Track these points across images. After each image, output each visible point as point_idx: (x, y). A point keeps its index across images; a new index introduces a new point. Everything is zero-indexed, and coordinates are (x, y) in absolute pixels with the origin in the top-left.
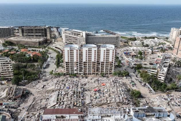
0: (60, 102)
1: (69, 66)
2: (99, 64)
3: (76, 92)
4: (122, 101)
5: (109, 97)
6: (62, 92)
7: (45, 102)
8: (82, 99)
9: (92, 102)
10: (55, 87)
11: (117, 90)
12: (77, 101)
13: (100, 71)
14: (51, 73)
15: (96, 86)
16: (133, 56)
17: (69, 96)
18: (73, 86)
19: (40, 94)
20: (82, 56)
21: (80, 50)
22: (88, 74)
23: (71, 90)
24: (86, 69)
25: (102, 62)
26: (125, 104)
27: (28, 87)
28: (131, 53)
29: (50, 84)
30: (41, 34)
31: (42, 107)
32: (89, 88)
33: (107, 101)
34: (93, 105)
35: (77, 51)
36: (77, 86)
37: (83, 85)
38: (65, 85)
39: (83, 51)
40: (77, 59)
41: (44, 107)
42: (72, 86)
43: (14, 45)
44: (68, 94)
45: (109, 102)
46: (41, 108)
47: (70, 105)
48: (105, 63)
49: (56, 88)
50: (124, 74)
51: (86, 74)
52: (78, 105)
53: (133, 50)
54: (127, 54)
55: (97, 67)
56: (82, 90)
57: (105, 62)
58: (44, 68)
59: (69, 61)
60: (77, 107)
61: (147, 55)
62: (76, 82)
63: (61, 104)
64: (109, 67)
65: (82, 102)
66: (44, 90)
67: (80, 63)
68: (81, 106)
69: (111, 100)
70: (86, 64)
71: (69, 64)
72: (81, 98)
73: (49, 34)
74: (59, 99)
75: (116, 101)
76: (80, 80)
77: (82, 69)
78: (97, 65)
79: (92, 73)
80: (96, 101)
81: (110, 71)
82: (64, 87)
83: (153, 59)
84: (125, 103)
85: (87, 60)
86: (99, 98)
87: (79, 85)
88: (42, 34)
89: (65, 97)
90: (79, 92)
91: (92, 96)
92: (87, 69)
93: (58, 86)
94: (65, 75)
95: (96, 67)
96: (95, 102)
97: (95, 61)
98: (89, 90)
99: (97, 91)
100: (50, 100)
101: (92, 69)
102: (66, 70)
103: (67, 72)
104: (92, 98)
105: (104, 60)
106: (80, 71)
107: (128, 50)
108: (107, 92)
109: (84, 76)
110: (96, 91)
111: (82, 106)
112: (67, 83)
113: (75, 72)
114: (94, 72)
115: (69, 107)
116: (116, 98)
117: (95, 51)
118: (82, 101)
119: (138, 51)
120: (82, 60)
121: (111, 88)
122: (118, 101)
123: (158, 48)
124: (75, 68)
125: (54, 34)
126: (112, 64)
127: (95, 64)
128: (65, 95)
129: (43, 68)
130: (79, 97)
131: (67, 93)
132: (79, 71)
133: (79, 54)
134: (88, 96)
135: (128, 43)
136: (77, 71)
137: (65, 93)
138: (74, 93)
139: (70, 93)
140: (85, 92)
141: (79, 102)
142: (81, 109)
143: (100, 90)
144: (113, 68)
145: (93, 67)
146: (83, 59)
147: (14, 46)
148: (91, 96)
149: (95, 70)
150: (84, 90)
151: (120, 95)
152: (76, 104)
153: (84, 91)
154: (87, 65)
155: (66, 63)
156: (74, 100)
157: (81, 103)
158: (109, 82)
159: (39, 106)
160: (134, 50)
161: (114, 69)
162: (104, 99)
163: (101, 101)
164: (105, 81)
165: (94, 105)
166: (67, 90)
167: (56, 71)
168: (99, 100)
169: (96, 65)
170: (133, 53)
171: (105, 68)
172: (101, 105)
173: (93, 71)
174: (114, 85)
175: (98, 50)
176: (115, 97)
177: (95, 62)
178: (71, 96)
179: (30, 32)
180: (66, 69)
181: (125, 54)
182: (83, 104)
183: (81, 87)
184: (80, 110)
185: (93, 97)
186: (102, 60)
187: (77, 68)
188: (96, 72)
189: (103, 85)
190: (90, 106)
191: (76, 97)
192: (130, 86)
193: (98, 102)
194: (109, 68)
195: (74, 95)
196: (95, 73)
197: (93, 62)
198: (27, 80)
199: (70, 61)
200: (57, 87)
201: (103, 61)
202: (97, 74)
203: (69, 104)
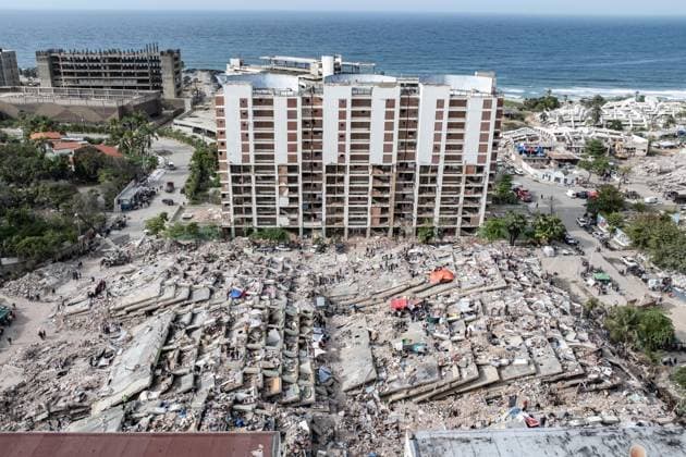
0: (177, 378)
1: (248, 189)
2: (410, 177)
3: (281, 316)
4: (579, 371)
5: (492, 347)
6: (194, 316)
7: (86, 373)
8: (320, 360)
9: (383, 375)
10: (162, 292)
11: (529, 304)
12: (284, 370)
13: (415, 215)
14: (156, 227)
15: (396, 284)
16: (561, 162)
17: (237, 338)
18: (265, 286)
19: (73, 327)
20: (318, 134)
21: (306, 101)
22: (350, 230)
23: (250, 303)
24: (338, 205)
25: (425, 169)
26: (597, 391)
27: (16, 293)
28: (550, 149)
29: (136, 276)
30: (135, 83)
31: (61, 404)
32: (358, 298)
33: (478, 366)
34: (390, 394)
35: (292, 103)
36: (292, 289)
37: (322, 281)
38: (219, 279)
39: (324, 106)
40: (292, 148)
41: (70, 408)
42: (258, 285)
43: (5, 122)
44: (230, 324)
45: (491, 375)
46: (51, 415)
47: (242, 395)
48: (440, 175)
49: (169, 293)
50: (543, 228)
51: (341, 231)
52: (293, 395)
53: (561, 138)
54: (535, 153)
55: (397, 197)
56: (319, 308)
57: (441, 165)
58: (125, 209)
59: (246, 158)
60: (286, 405)
61: (625, 159)
62: (285, 269)
63: (179, 385)
64: (462, 195)
65: (317, 377)
66: (100, 307)
67: (304, 175)
68: (312, 399)
69: (504, 361)
70: (341, 179)
71: (248, 179)
72: (312, 350)
73: (171, 81)
74: (171, 355)
75: (538, 371)
76: (307, 258)
77: (320, 205)
78: (398, 187)
79: (369, 225)
80: (409, 369)
81: (469, 215)
82: (212, 292)
83: (662, 172)
84: (598, 381)
85: (348, 153)
86: (425, 353)
87: (303, 280)
88: (139, 81)
89: (209, 343)
90: (302, 318)
91: (381, 341)
92: (346, 206)
93: (177, 286)
94: (226, 234)
95: (391, 194)
96: (404, 375)
97: (387, 158)
98: (357, 309)
99: (407, 308)
100: (116, 362)
101: (369, 205)
102: (232, 211)
103: (236, 222)
104: (380, 351)
105: (436, 159)
106: (307, 217)
107: (537, 138)
108: (469, 313)
109: (327, 241)
110: (402, 311)
111: (317, 400)
112: (233, 272)
113: (283, 221)
114: (383, 220)
115: (231, 410)
116: (535, 351)
117: (390, 103)
118: (316, 371)
119: (583, 141)
120: (319, 155)
121: (494, 295)
122: (550, 366)
123: (666, 136)
124: (282, 201)
125: (196, 90)
126: (479, 180)
127: (387, 180)
128: (209, 331)
129: (117, 207)
130: (301, 346)
131: (226, 319)
132: (304, 215)
133: (305, 123)
134: (354, 340)
135: (523, 119)
136: (294, 216)
137: (213, 320)
138: (271, 319)
139: (246, 318)
140: (337, 320)
141: (302, 376)
142: (312, 422)
143: (425, 306)
144: (484, 201)
145: (378, 194)
146: (325, 151)
147: (6, 127)
148: (373, 342)
149: (384, 210)
150: (330, 309)
151: (558, 335)
152: (276, 387)
153: (327, 314)
154: (346, 185)
155: (234, 168)
156: (267, 359)
157: (312, 378)
158: (473, 263)
159: (42, 401)
160: (564, 139)
161: (487, 206)
162: (457, 358)
163: (440, 368)
164: (450, 260)
165: (395, 397)
166: (226, 304)
167: (183, 215)
168: (428, 360)
169: (392, 184)
170: (561, 151)
171: (438, 200)
172: (440, 396)
173: (378, 215)
174: (508, 282)
175: (403, 102)
176: (529, 342)
177: (388, 169)
178: (249, 340)
179: (86, 74)
180: (232, 207)
181: (524, 155)
182: (328, 388)
183: (310, 289)
184: (304, 425)
185: (386, 347)
186: (423, 155)
187: (293, 200)
188: (391, 224)
189: (443, 281)
190: (371, 403)
191: (280, 345)
192: (585, 291)
193: (420, 375)
194: (461, 200)
195: (268, 330)
196: (386, 230)
197: (374, 167)
198: (15, 256)
199: (252, 162)
200: (173, 288)
201: (429, 162)
202: (396, 231)
203: (235, 390)
